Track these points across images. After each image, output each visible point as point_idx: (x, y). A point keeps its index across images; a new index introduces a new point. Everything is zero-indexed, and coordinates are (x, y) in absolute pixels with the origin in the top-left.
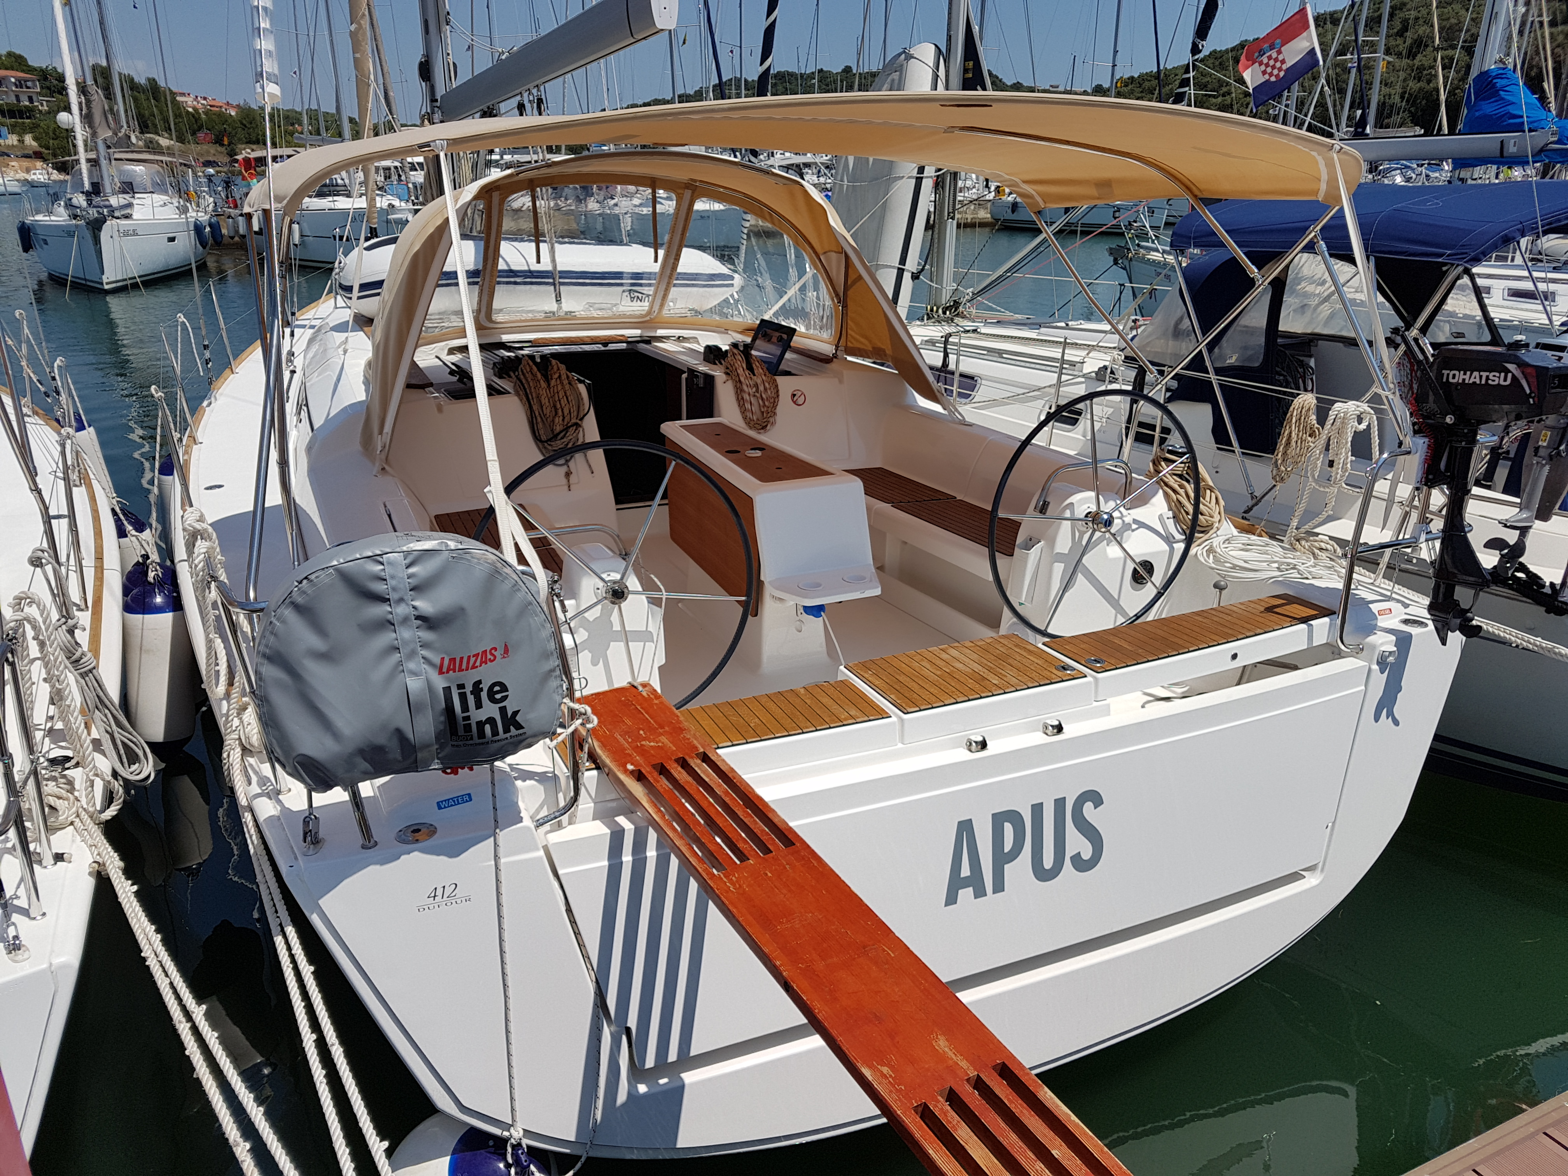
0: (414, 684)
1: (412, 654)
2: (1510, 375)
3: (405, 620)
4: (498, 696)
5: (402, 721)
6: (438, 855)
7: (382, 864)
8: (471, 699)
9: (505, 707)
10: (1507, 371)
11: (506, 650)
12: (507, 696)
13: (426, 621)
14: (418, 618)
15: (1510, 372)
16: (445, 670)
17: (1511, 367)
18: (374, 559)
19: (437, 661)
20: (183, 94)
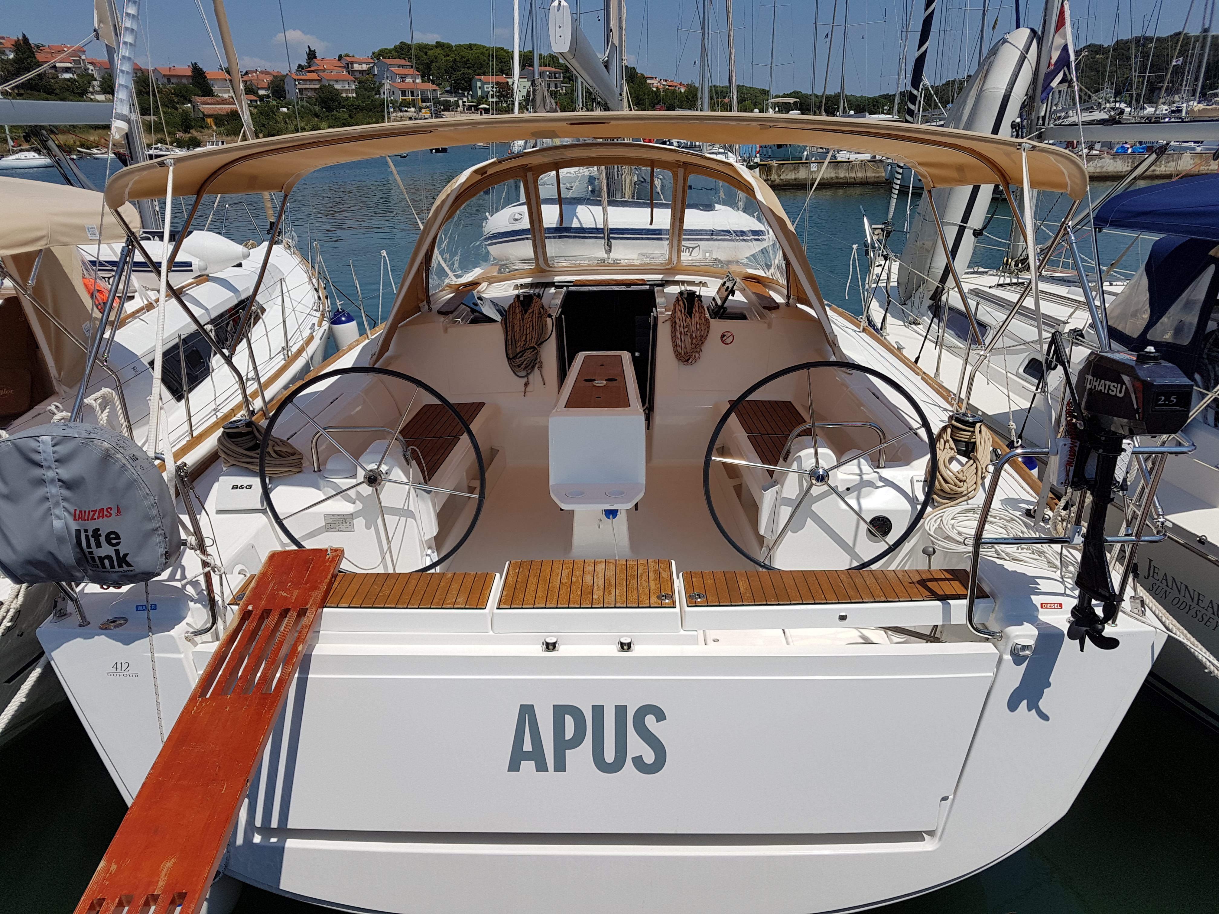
0: (57, 524)
1: (57, 504)
2: (1124, 387)
3: (52, 481)
4: (114, 542)
5: (52, 547)
6: (117, 641)
7: (85, 639)
8: (92, 540)
9: (118, 550)
10: (1123, 383)
11: (119, 511)
12: (120, 543)
13: (66, 484)
14: (59, 480)
15: (1125, 384)
16: (77, 518)
17: (1126, 378)
18: (35, 438)
19: (73, 511)
20: (652, 78)
